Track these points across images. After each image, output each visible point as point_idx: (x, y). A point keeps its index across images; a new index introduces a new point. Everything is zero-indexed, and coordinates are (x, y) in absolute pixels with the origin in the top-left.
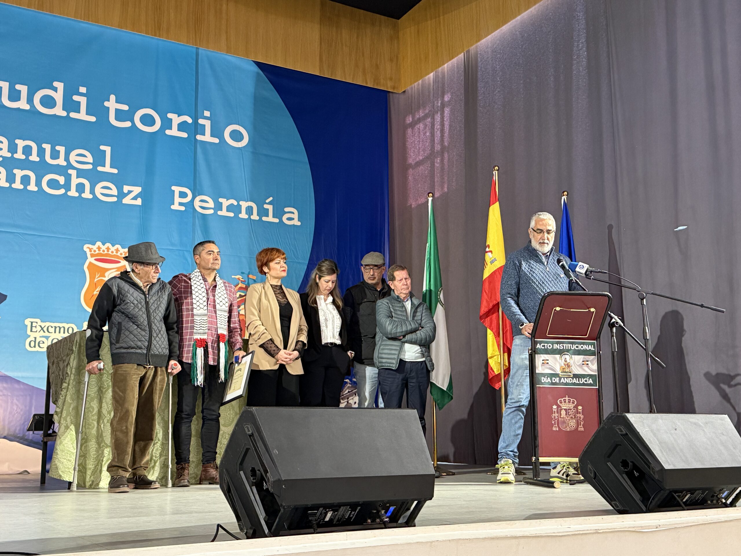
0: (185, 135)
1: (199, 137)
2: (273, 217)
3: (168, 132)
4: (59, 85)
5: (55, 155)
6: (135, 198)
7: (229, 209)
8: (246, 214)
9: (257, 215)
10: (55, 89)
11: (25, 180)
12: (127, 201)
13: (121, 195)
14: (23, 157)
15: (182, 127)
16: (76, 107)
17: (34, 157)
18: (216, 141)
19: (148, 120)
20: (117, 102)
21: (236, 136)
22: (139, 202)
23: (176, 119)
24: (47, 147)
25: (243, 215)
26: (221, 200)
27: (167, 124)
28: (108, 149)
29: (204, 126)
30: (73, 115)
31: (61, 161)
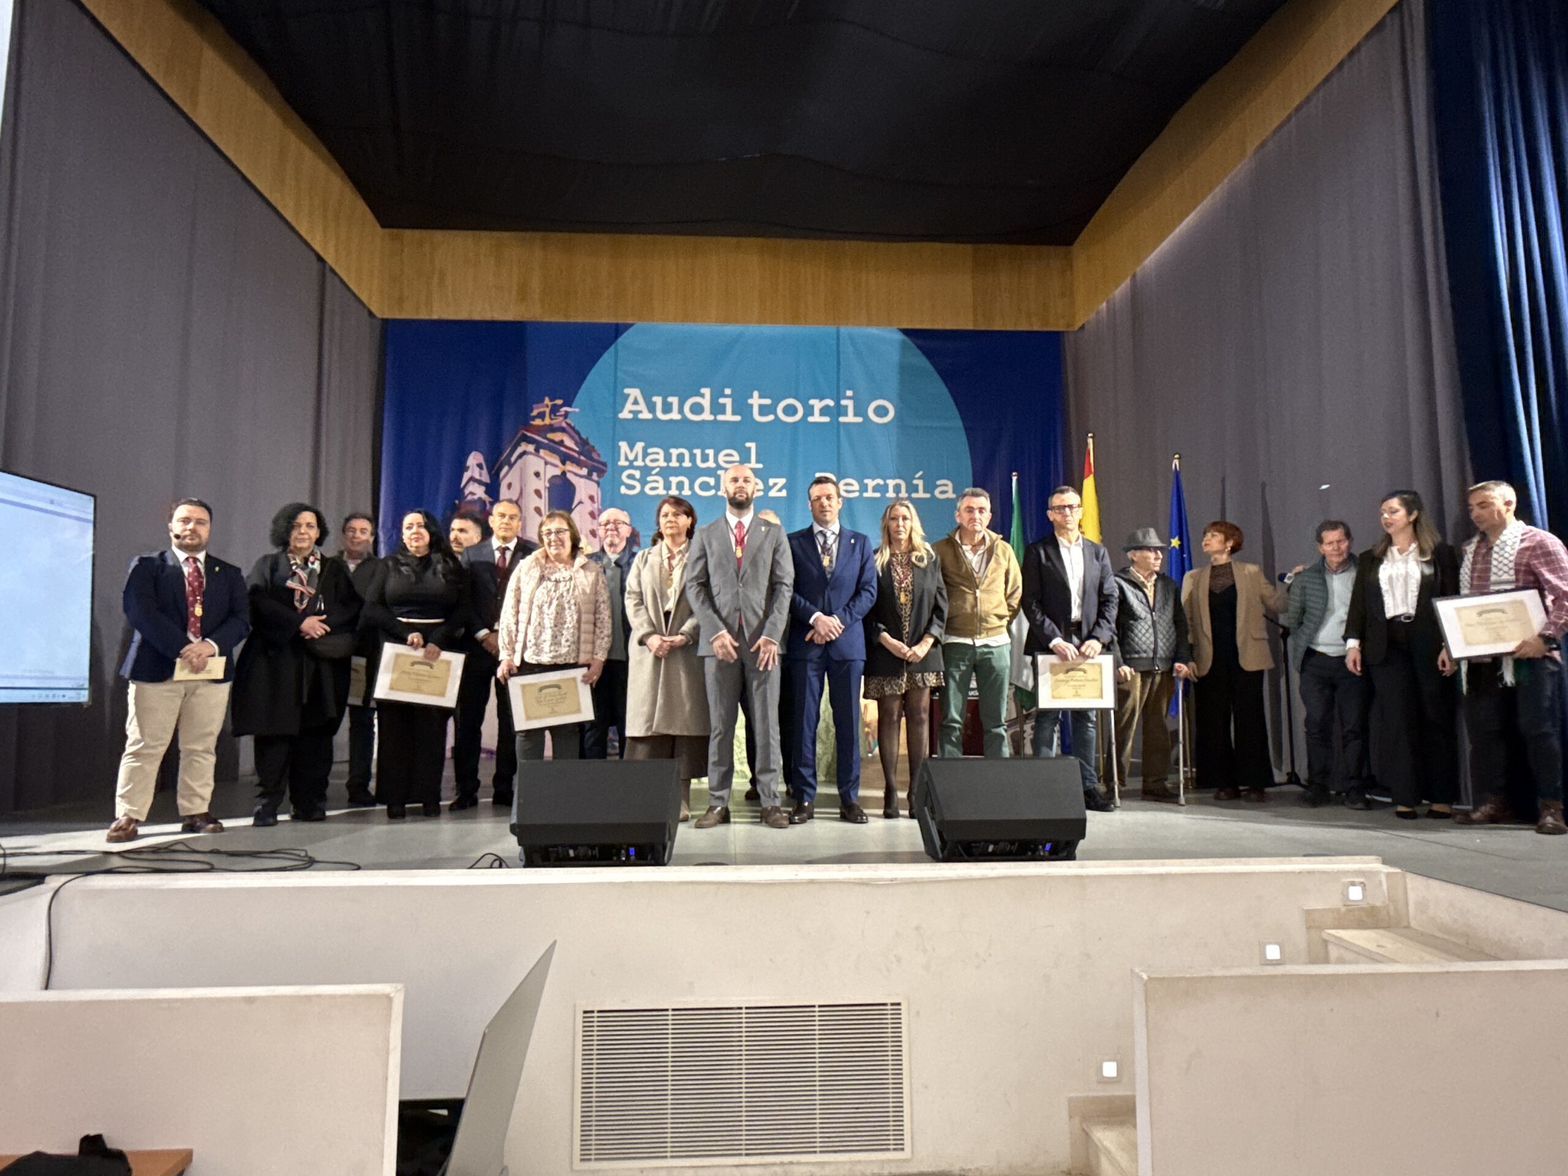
0: (826, 419)
1: (842, 419)
2: (925, 492)
3: (811, 419)
4: (706, 391)
5: (705, 458)
6: (780, 490)
7: (876, 489)
8: (894, 492)
9: (907, 491)
10: (703, 396)
11: (680, 486)
12: (773, 493)
13: (767, 488)
14: (677, 465)
15: (824, 411)
16: (722, 409)
17: (687, 464)
18: (859, 420)
19: (790, 410)
20: (761, 397)
21: (881, 411)
22: (784, 493)
23: (817, 404)
24: (698, 452)
25: (891, 494)
26: (866, 481)
27: (809, 411)
28: (752, 445)
29: (846, 407)
30: (720, 418)
31: (711, 464)
